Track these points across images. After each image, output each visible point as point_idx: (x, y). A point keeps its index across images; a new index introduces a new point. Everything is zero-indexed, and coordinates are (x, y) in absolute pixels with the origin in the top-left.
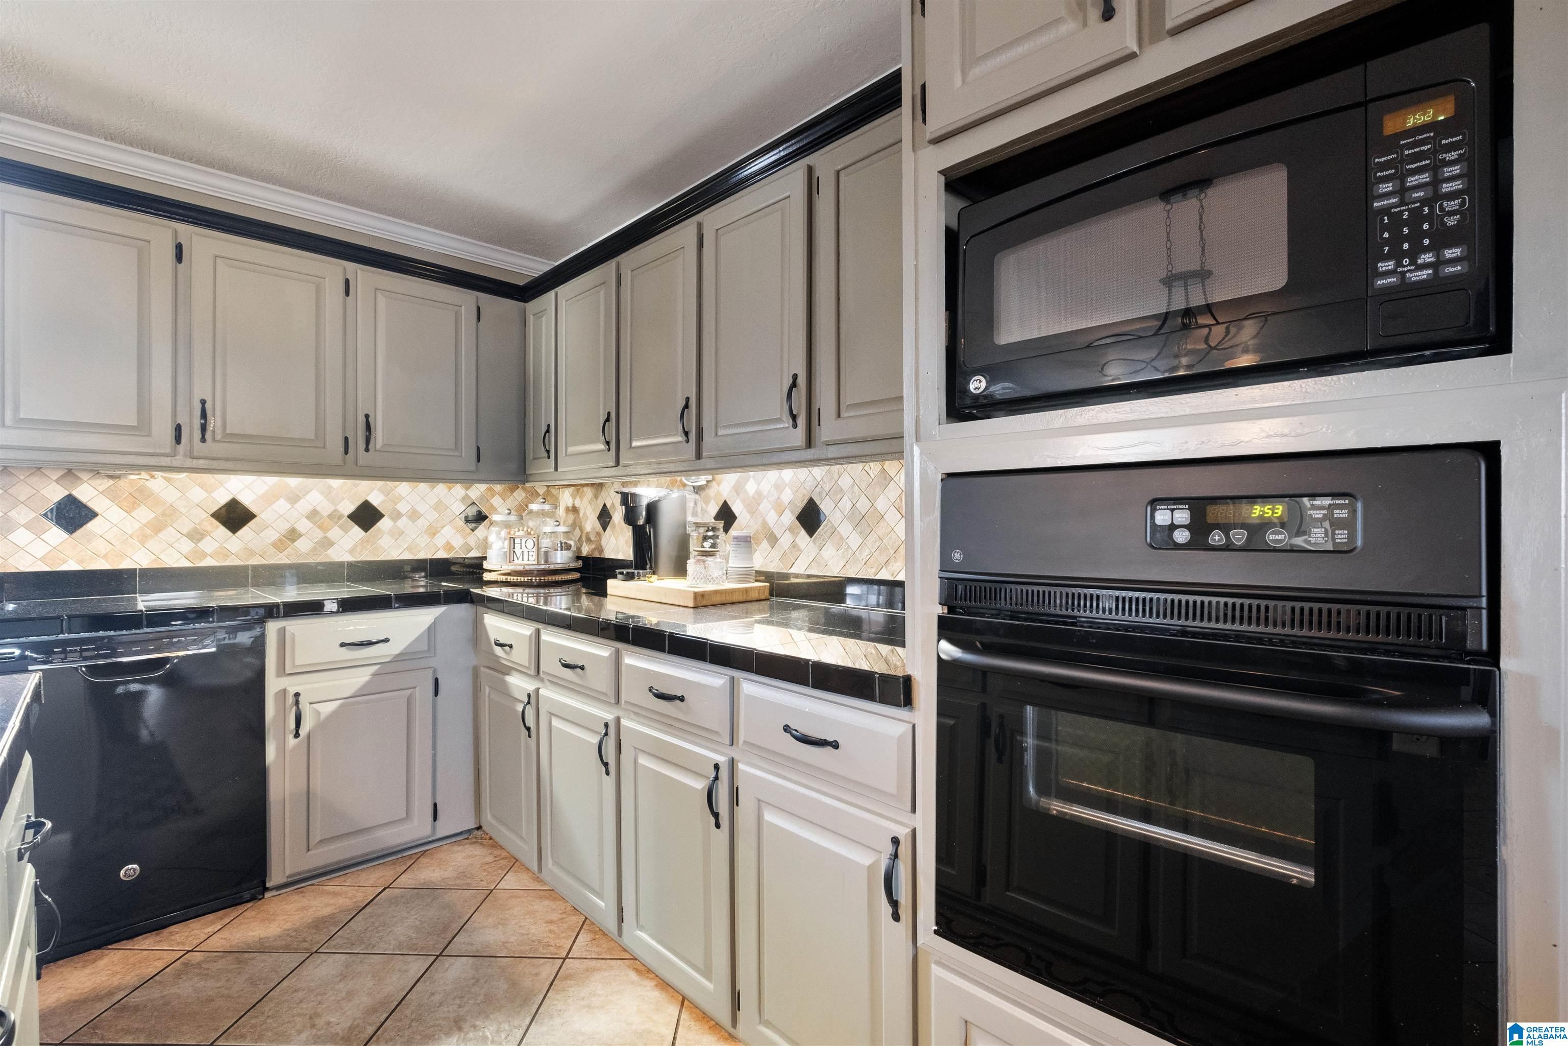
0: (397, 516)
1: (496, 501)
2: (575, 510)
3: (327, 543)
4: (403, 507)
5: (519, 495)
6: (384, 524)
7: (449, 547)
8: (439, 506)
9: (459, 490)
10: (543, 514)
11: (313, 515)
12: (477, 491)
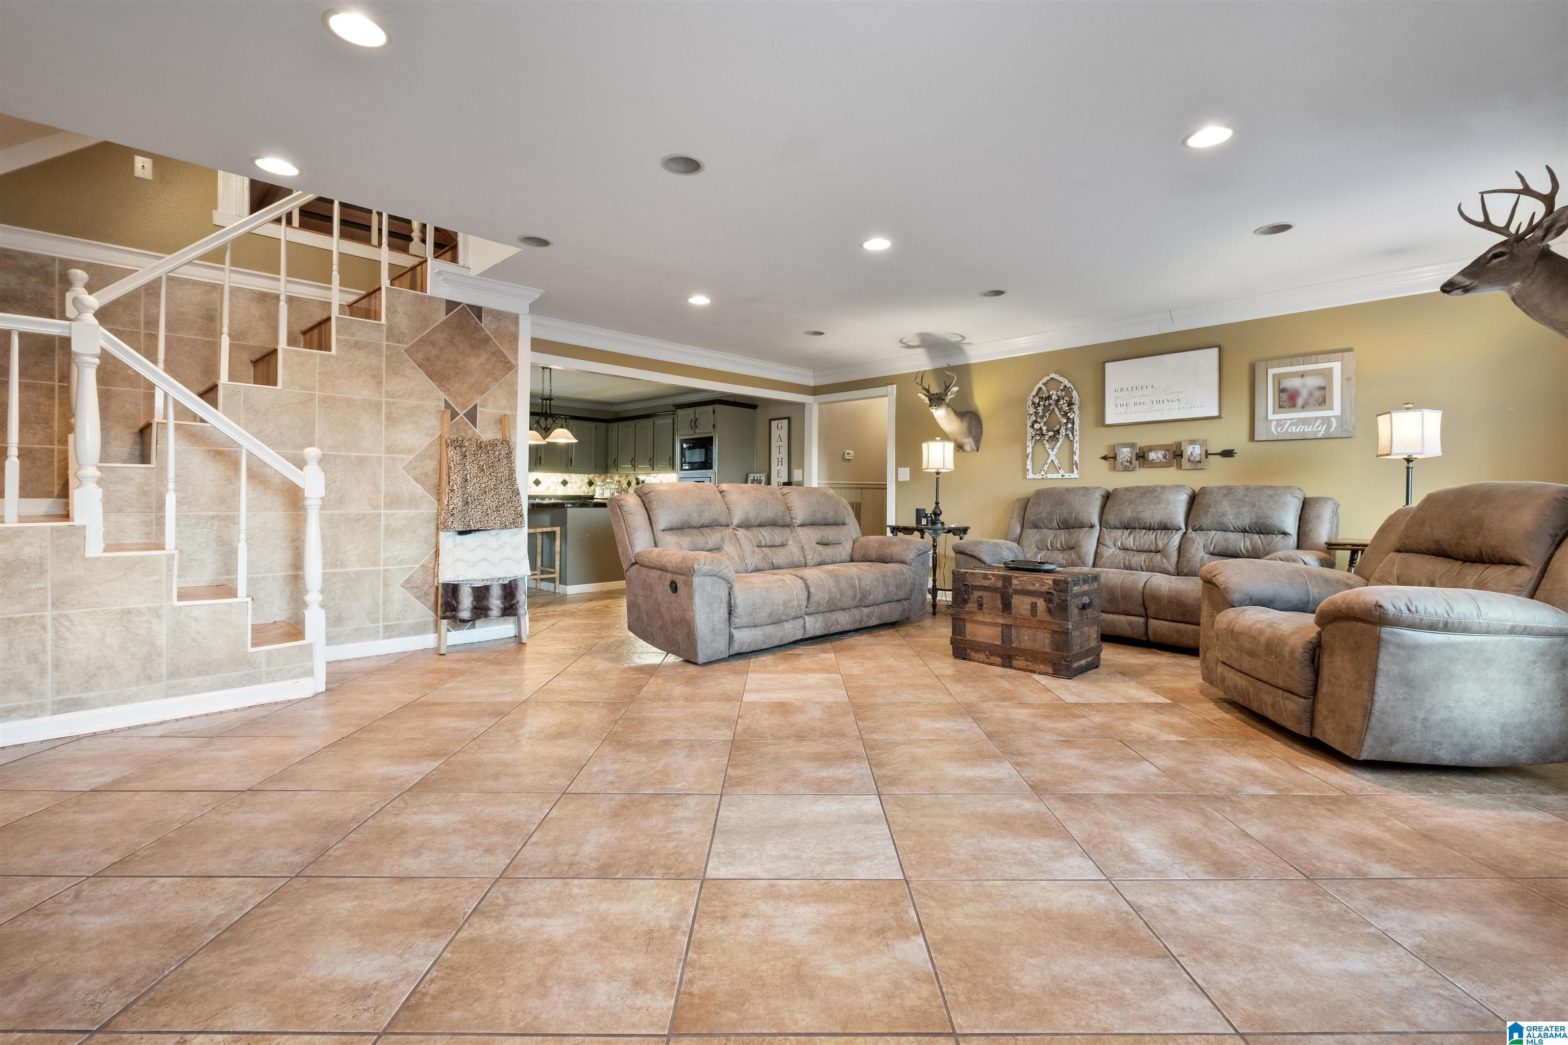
0: (572, 483)
1: (596, 479)
2: (619, 481)
3: (556, 490)
4: (573, 481)
5: (603, 477)
6: (568, 485)
7: (584, 492)
8: (582, 480)
9: (587, 475)
10: (610, 483)
11: (553, 482)
12: (591, 476)
